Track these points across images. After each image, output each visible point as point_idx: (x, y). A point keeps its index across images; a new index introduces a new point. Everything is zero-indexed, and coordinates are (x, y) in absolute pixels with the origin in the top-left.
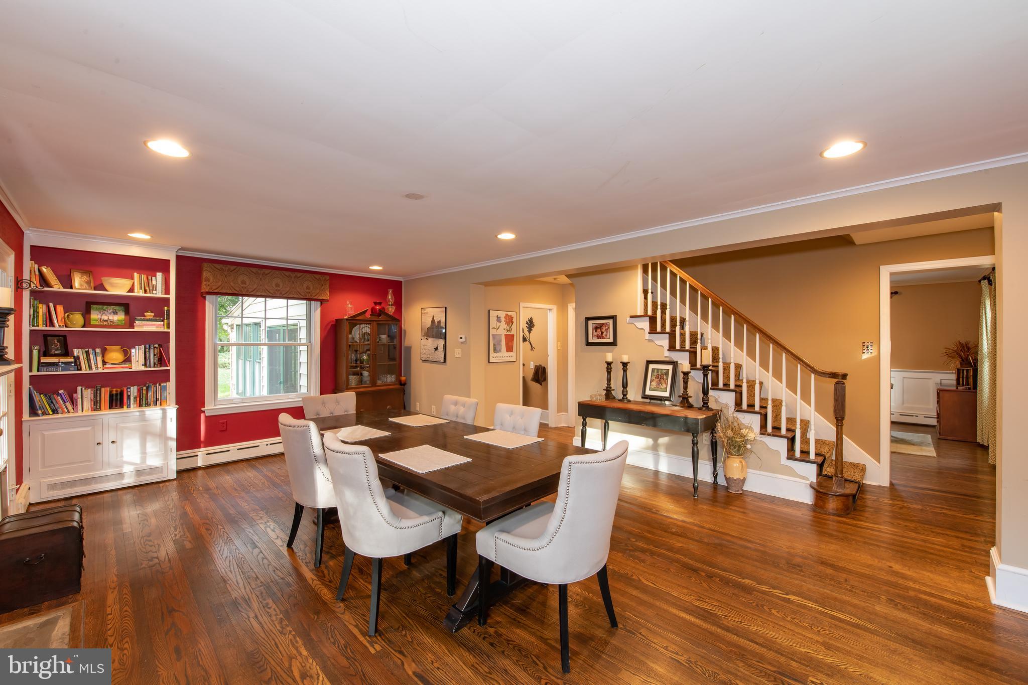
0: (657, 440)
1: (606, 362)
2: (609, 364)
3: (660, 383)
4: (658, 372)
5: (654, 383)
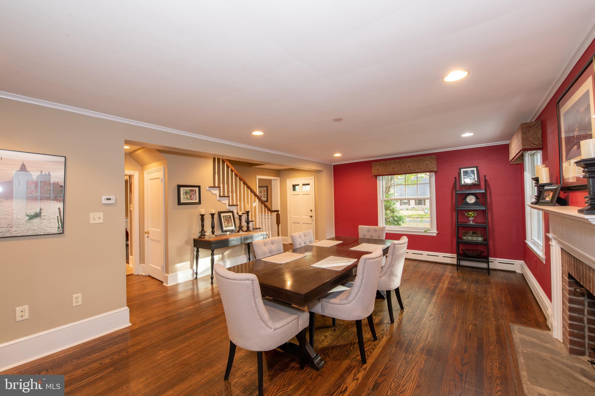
0: (224, 254)
1: (200, 215)
2: (202, 216)
3: (228, 223)
4: (226, 217)
5: (226, 223)
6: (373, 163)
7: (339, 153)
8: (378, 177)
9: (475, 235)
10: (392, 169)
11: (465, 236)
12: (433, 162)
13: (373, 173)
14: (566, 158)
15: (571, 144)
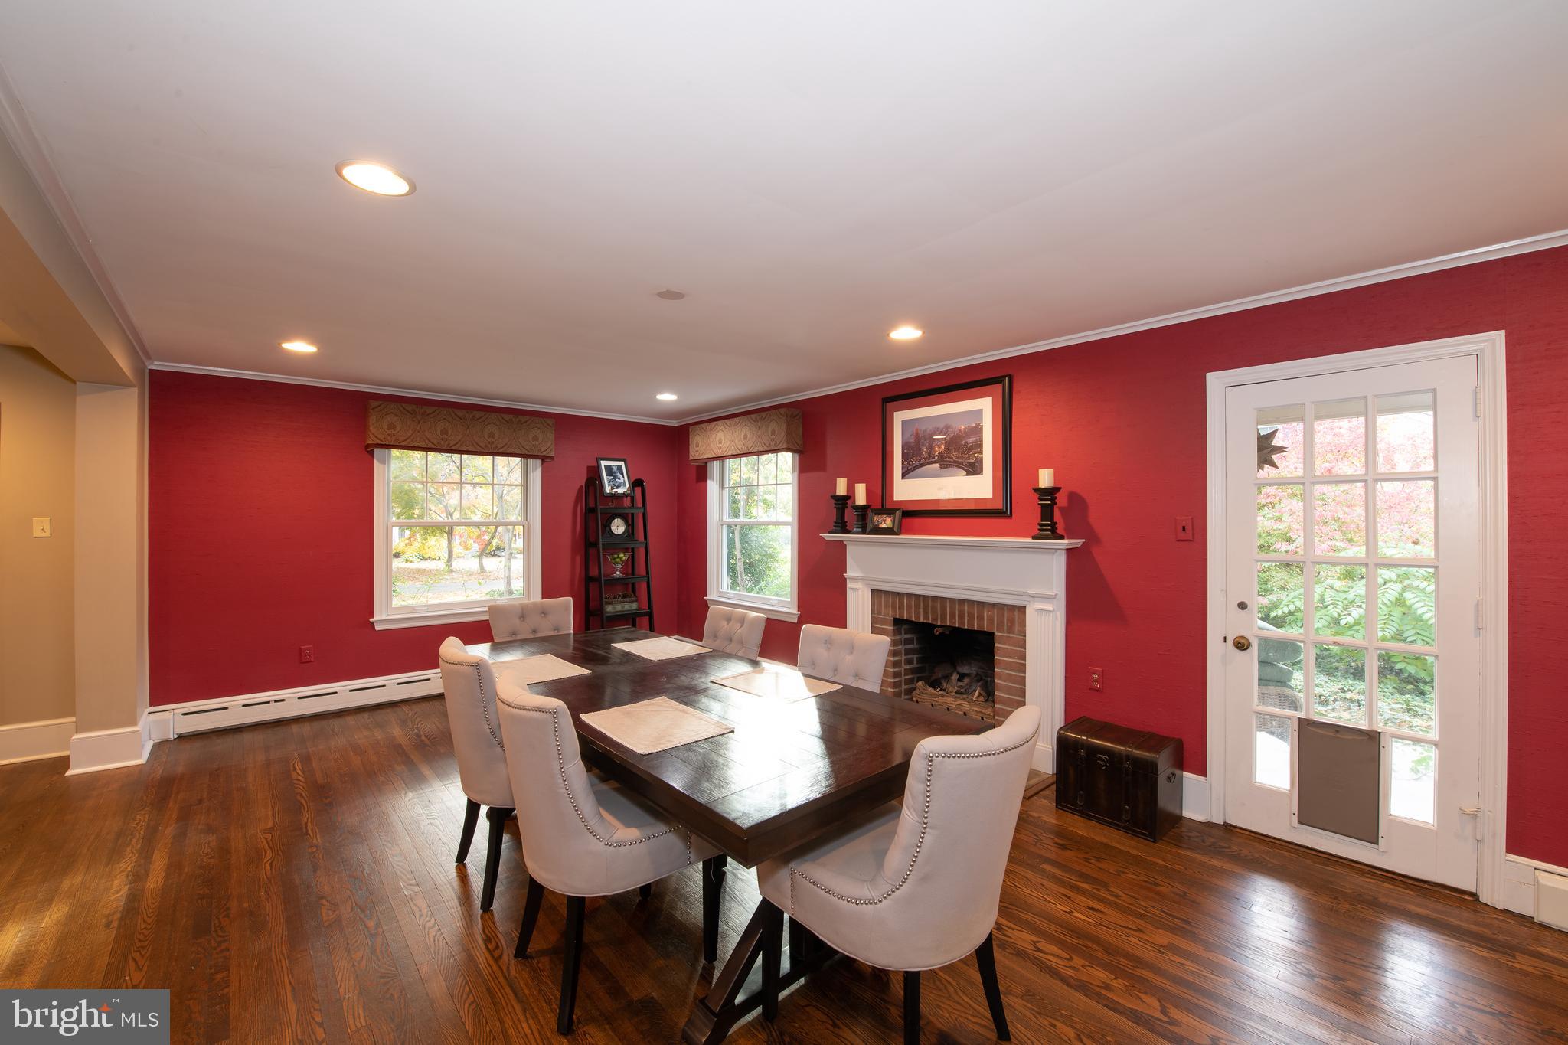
6: (374, 404)
7: (313, 342)
8: (377, 452)
9: (628, 599)
10: (442, 433)
11: (610, 603)
12: (548, 435)
13: (372, 436)
14: (904, 476)
15: (920, 460)
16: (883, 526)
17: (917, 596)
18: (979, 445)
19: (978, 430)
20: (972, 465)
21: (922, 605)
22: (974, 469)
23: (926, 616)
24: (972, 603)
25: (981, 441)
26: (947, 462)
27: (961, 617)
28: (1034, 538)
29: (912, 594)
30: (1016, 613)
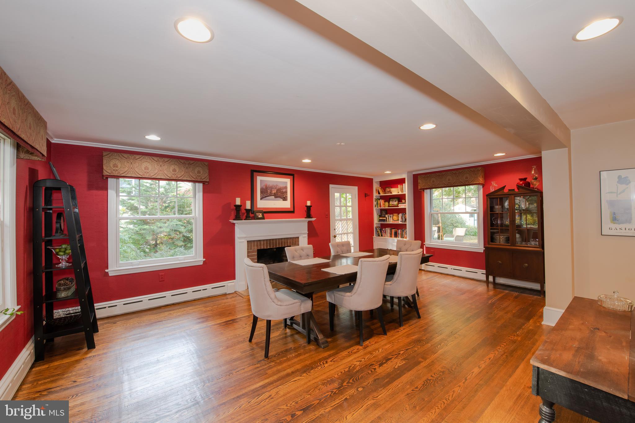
14: (261, 199)
15: (267, 194)
16: (260, 217)
17: (267, 240)
18: (286, 192)
19: (286, 188)
20: (284, 198)
21: (268, 243)
22: (285, 199)
23: (270, 246)
24: (285, 239)
25: (287, 191)
26: (276, 196)
27: (282, 244)
28: (305, 218)
29: (265, 240)
30: (297, 239)
